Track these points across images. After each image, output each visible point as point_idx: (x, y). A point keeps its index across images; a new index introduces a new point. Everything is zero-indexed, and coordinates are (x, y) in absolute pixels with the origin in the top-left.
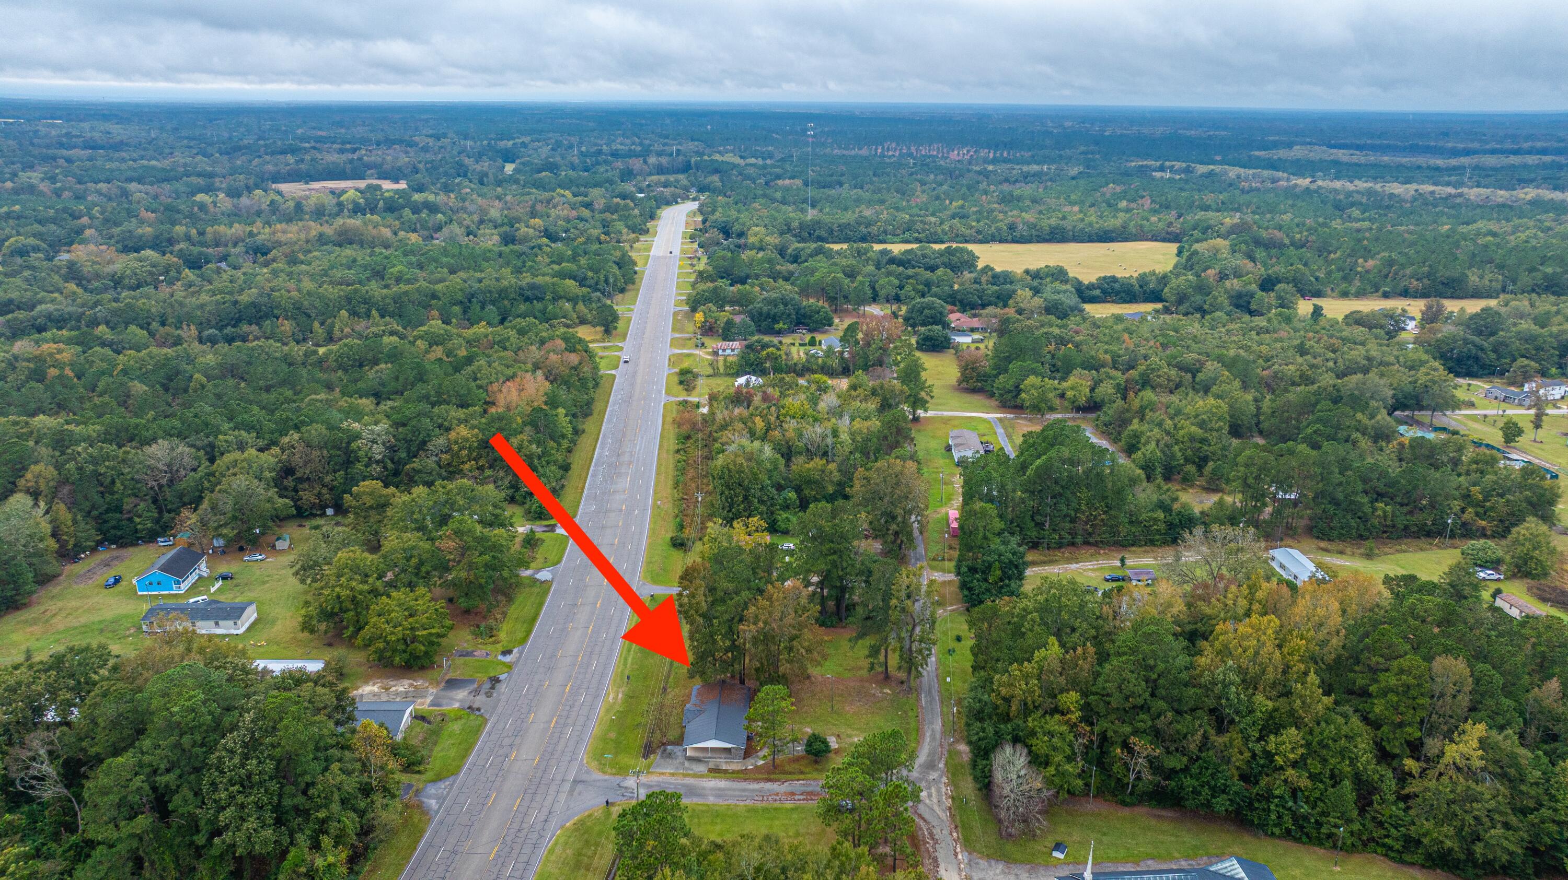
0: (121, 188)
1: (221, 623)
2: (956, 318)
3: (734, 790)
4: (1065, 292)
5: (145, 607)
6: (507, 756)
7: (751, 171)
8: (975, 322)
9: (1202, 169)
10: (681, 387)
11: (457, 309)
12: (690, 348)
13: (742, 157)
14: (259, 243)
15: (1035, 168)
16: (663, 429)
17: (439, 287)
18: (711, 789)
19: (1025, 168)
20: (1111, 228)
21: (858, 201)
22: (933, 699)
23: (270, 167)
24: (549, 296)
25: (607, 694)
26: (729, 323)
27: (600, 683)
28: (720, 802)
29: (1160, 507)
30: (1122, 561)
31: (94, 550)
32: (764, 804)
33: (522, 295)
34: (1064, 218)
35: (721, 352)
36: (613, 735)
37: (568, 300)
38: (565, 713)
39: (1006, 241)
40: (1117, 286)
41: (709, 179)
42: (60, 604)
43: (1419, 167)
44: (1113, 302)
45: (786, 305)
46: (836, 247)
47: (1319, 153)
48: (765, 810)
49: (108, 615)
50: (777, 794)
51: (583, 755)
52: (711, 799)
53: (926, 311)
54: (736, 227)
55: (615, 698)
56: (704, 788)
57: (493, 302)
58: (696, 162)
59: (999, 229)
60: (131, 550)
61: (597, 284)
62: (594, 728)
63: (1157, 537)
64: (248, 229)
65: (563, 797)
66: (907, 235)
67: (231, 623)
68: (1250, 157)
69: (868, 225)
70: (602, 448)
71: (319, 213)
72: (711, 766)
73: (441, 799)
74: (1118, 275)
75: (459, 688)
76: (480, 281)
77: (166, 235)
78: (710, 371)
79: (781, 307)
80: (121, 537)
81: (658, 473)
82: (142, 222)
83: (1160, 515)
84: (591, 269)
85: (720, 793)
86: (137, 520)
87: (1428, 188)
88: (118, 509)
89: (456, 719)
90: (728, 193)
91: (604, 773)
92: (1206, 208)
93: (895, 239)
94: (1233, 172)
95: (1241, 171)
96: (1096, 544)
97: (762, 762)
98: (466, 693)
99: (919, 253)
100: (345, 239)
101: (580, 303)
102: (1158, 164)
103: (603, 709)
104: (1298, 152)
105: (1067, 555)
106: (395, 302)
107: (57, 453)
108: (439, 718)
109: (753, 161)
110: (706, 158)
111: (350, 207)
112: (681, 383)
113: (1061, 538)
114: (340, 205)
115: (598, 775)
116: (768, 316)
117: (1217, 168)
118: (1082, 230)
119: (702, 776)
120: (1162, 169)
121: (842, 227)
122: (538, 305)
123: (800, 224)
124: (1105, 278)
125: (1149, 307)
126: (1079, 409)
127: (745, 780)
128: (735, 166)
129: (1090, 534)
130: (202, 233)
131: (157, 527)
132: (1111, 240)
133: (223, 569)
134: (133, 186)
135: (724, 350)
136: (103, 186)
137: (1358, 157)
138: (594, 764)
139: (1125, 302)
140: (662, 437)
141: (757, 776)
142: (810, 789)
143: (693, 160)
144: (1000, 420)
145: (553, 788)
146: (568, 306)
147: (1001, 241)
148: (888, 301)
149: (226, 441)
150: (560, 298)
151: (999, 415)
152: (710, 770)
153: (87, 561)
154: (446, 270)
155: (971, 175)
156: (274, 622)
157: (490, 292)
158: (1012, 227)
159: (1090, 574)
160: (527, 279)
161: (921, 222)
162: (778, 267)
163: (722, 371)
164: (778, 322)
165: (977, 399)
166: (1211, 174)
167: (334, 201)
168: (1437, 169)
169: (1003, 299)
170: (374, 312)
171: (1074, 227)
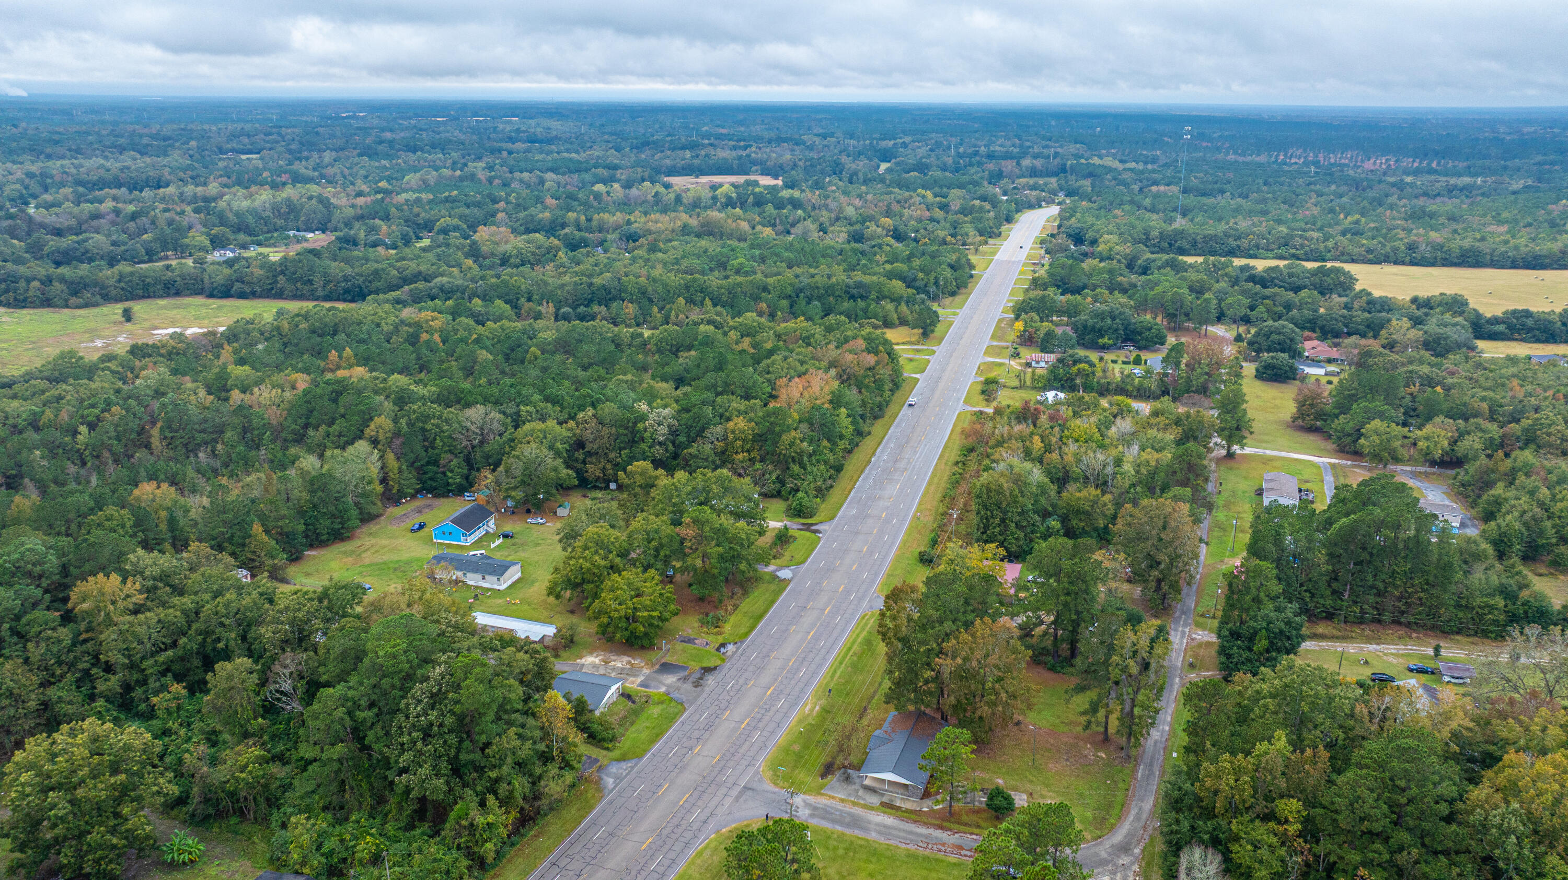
0: (541, 177)
2: (1311, 346)
3: (900, 830)
4: (1455, 325)
5: (434, 552)
6: (691, 749)
8: (1334, 353)
10: (982, 397)
11: (784, 303)
12: (1003, 357)
13: (1121, 161)
14: (632, 231)
16: (949, 439)
17: (771, 280)
18: (878, 824)
19: (1453, 181)
20: (1544, 252)
21: (1237, 211)
22: (1152, 773)
23: (668, 162)
24: (873, 296)
25: (805, 704)
26: (1049, 335)
27: (802, 691)
28: (882, 840)
29: (1501, 592)
30: (1437, 649)
31: (413, 497)
32: (927, 853)
34: (1483, 239)
35: (1034, 364)
36: (797, 748)
37: (892, 300)
38: (759, 716)
39: (1403, 263)
40: (1530, 322)
41: (1079, 183)
42: (373, 541)
44: (1523, 340)
45: (1113, 319)
46: (1190, 260)
48: (926, 859)
49: (405, 556)
50: (944, 844)
51: (762, 763)
52: (874, 834)
53: (1274, 336)
54: (1090, 234)
55: (812, 710)
56: (869, 822)
57: (819, 298)
58: (1071, 166)
59: (1395, 250)
60: (443, 500)
61: (926, 285)
62: (781, 737)
63: (1492, 628)
64: (627, 217)
65: (728, 801)
66: (1282, 251)
67: (495, 578)
69: (1238, 238)
70: (883, 452)
71: (696, 205)
72: (885, 799)
73: (618, 779)
74: (1533, 309)
75: (670, 673)
76: (813, 276)
77: (560, 221)
78: (1015, 383)
79: (1109, 321)
80: (435, 489)
81: (930, 484)
82: (545, 208)
83: (1500, 602)
84: (922, 270)
85: (884, 830)
86: (450, 474)
88: (436, 463)
89: (658, 703)
90: (1094, 198)
91: (776, 784)
93: (1268, 254)
96: (1408, 625)
97: (938, 807)
98: (675, 679)
99: (1286, 272)
100: (708, 230)
101: (903, 304)
103: (796, 720)
105: (1367, 632)
106: (730, 293)
107: (397, 409)
108: (644, 700)
109: (1132, 165)
110: (1083, 161)
111: (723, 200)
112: (983, 392)
113: (1362, 611)
114: (714, 198)
115: (770, 787)
116: (1093, 329)
118: (1504, 254)
119: (872, 809)
121: (1207, 239)
122: (861, 304)
123: (1161, 233)
124: (1514, 312)
126: (1433, 463)
127: (915, 822)
129: (1403, 613)
130: (589, 220)
131: (464, 482)
132: (1543, 267)
133: (508, 528)
134: (550, 176)
135: (1038, 362)
136: (526, 175)
138: (769, 773)
139: (1538, 341)
140: (945, 447)
141: (929, 820)
143: (1069, 163)
144: (1333, 466)
145: (723, 790)
146: (890, 306)
147: (1396, 263)
148: (1235, 322)
149: (527, 412)
150: (884, 297)
151: (1332, 461)
152: (883, 804)
153: (406, 506)
154: (784, 265)
155: (1382, 186)
156: (533, 582)
157: (818, 288)
158: (1411, 247)
159: (1392, 659)
160: (858, 276)
161: (1301, 236)
162: (1120, 279)
163: (1029, 383)
164: (1103, 337)
165: (1311, 440)
167: (710, 195)
169: (1373, 329)
170: (707, 301)
171: (1494, 250)
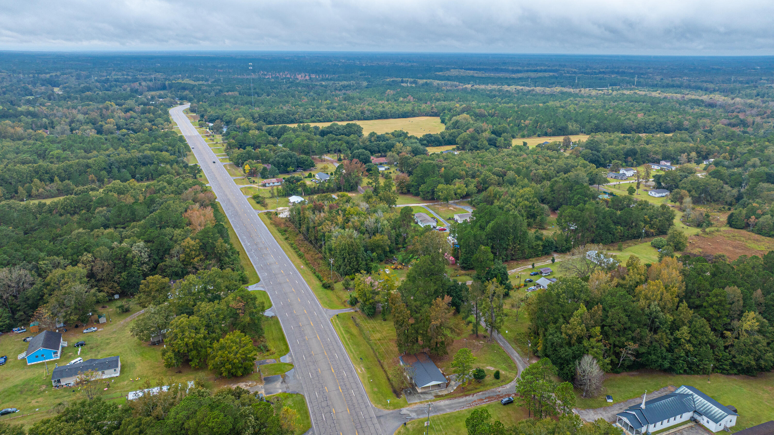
1: (106, 372)
3: (455, 404)
6: (331, 412)
7: (204, 88)
8: (382, 160)
9: (421, 82)
10: (260, 205)
12: (247, 184)
15: (345, 83)
18: (445, 406)
19: (341, 83)
20: (407, 111)
21: (275, 102)
24: (155, 162)
25: (356, 370)
27: (347, 364)
28: (452, 411)
29: (538, 239)
30: (533, 265)
32: (474, 407)
33: (140, 162)
35: (267, 185)
36: (376, 389)
38: (342, 383)
40: (433, 139)
41: (183, 93)
43: (507, 78)
44: (432, 146)
45: (291, 158)
46: (291, 126)
47: (463, 73)
50: (475, 401)
51: (370, 403)
52: (448, 410)
53: (361, 156)
55: (362, 370)
56: (441, 406)
59: (357, 114)
62: (364, 388)
65: (378, 426)
66: (313, 118)
68: (435, 75)
69: (293, 114)
70: (244, 242)
72: (434, 394)
75: (274, 381)
78: (270, 195)
83: (539, 242)
85: (450, 407)
87: (520, 88)
89: (286, 399)
91: (388, 409)
92: (438, 100)
94: (436, 83)
95: (439, 82)
97: (455, 388)
98: (279, 383)
99: (335, 127)
102: (400, 79)
103: (361, 378)
104: (454, 73)
108: (276, 400)
110: (174, 81)
112: (258, 203)
115: (386, 412)
116: (283, 164)
117: (429, 81)
118: (395, 113)
119: (434, 401)
120: (402, 82)
125: (450, 148)
127: (456, 398)
128: (194, 86)
131: (12, 322)
135: (269, 184)
137: (480, 74)
138: (379, 406)
140: (271, 232)
141: (458, 395)
142: (487, 395)
144: (428, 206)
145: (370, 423)
148: (335, 153)
149: (45, 264)
151: (426, 204)
152: (436, 397)
155: (318, 87)
156: (133, 365)
158: (363, 113)
159: (525, 273)
163: (276, 194)
164: (288, 167)
165: (408, 197)
166: (426, 84)
168: (514, 79)
169: (389, 148)
171: (390, 111)
